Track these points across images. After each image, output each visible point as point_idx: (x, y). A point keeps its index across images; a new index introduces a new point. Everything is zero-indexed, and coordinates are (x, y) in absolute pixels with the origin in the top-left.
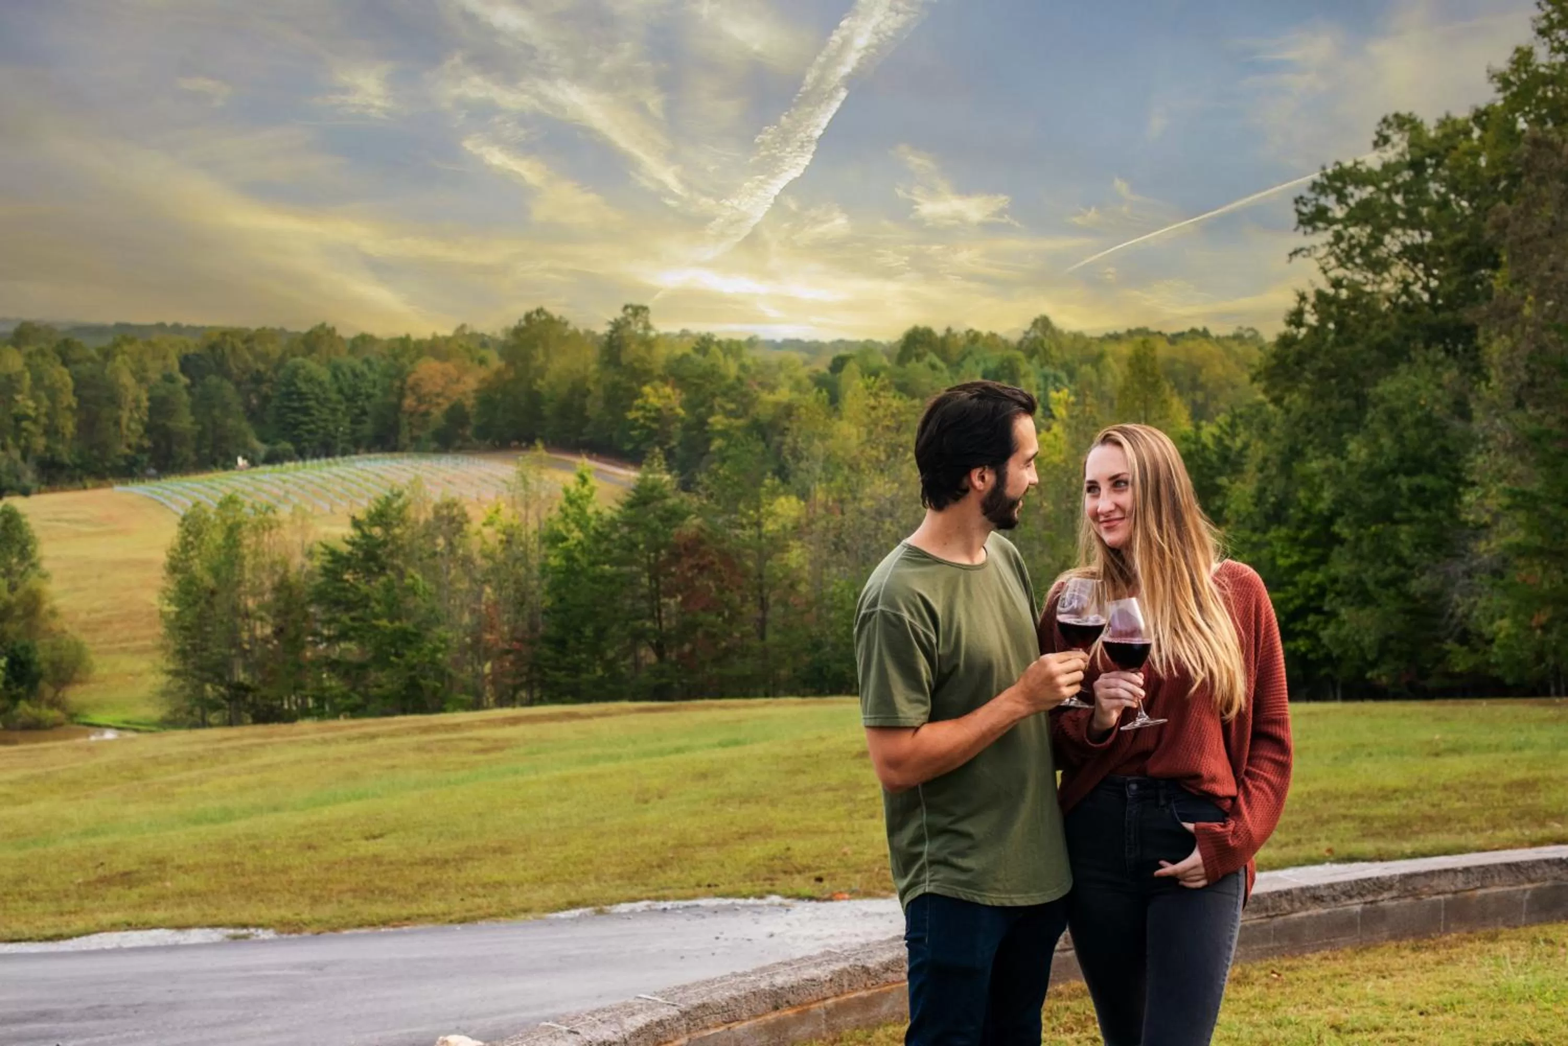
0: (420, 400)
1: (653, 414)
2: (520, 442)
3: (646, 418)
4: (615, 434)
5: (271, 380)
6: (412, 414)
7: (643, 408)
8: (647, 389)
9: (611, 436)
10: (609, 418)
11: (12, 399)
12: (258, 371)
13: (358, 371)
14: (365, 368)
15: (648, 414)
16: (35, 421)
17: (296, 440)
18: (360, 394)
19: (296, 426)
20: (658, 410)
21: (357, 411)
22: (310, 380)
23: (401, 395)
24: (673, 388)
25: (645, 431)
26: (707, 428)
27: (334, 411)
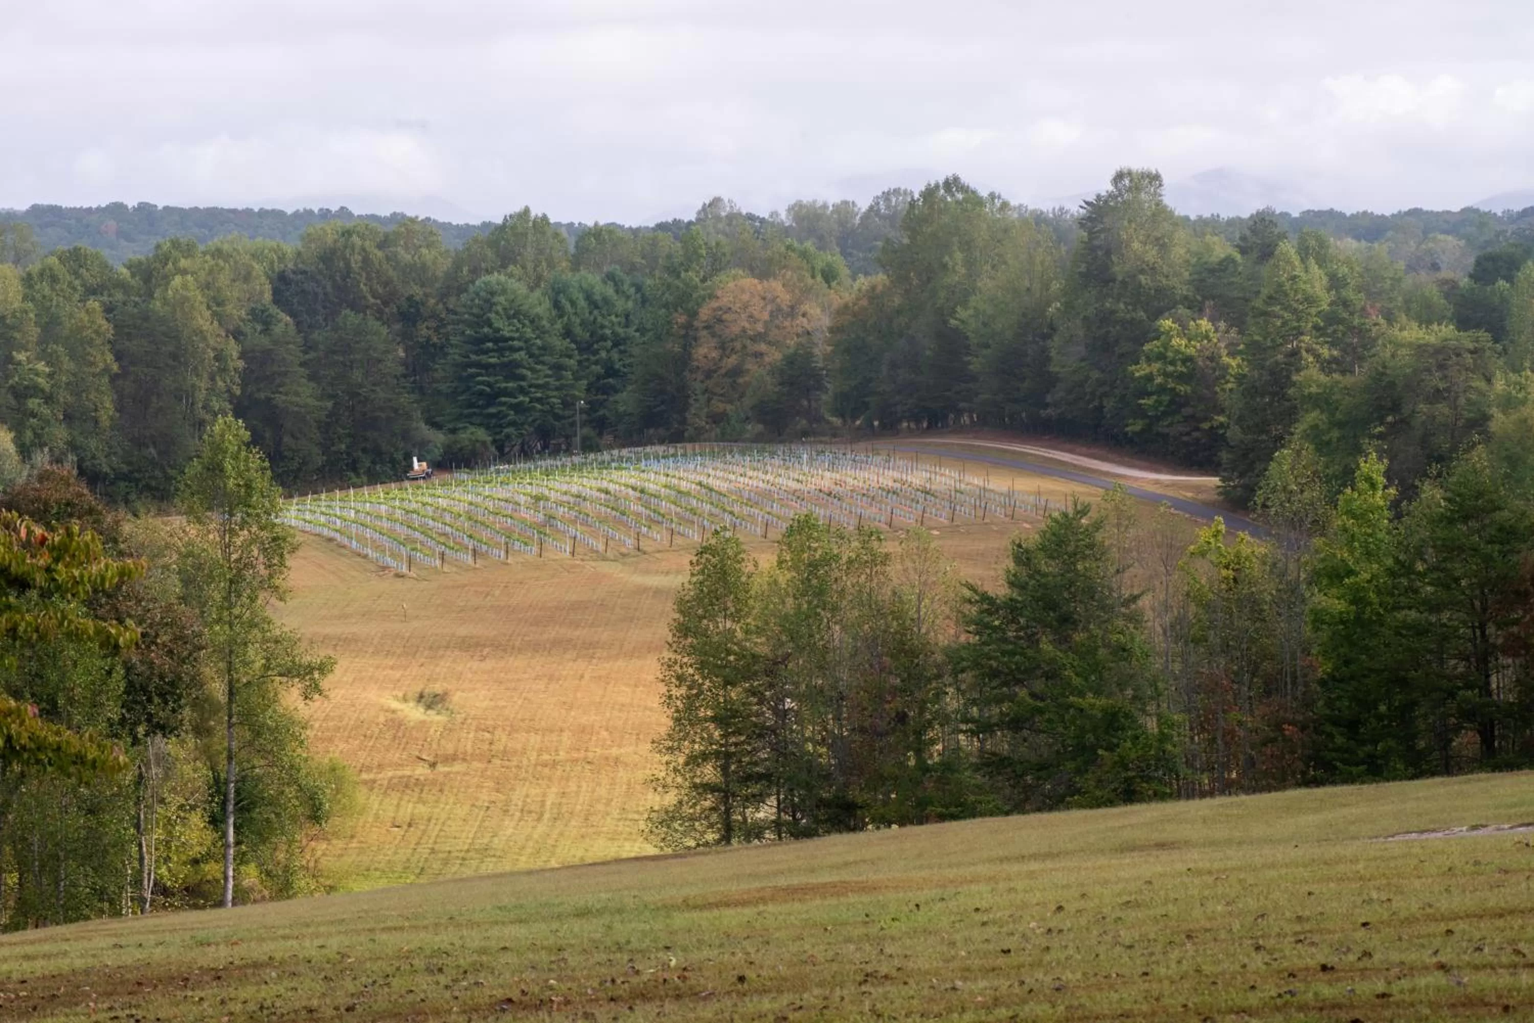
0: (724, 347)
1: (1180, 368)
2: (918, 421)
3: (1166, 375)
4: (1109, 404)
5: (434, 316)
6: (709, 374)
7: (1161, 357)
8: (1167, 323)
9: (1101, 408)
10: (1095, 375)
11: (10, 359)
12: (410, 298)
13: (597, 297)
14: (610, 291)
15: (1170, 368)
16: (49, 399)
17: (494, 424)
18: (603, 338)
19: (492, 398)
20: (1187, 360)
21: (597, 369)
22: (515, 314)
23: (689, 338)
24: (1212, 320)
25: (1166, 398)
26: (1291, 391)
27: (558, 368)
